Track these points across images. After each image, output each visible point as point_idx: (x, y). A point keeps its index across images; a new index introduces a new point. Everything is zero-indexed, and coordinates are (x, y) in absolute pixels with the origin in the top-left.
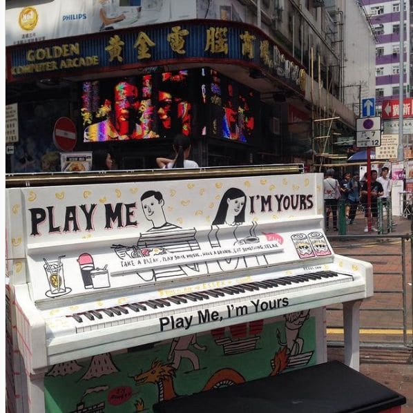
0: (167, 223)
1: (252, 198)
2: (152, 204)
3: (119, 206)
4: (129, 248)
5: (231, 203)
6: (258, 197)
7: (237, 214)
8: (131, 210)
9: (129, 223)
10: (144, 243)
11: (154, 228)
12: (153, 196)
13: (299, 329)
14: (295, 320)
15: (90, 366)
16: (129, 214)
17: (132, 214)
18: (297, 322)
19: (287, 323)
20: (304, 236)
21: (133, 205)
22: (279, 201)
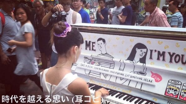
0: (107, 53)
1: (151, 51)
2: (101, 44)
3: (90, 42)
4: (89, 59)
5: (138, 51)
6: (156, 51)
7: (141, 57)
8: (94, 45)
9: (93, 50)
10: (94, 59)
11: (102, 54)
12: (102, 41)
16: (93, 46)
17: (94, 46)
20: (180, 83)
21: (94, 43)
22: (171, 56)
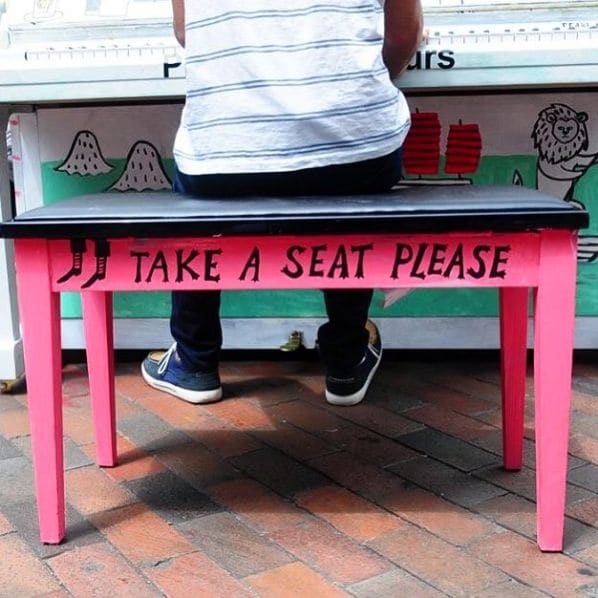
13: (575, 181)
14: (566, 159)
15: (125, 169)
18: (570, 165)
19: (544, 164)
